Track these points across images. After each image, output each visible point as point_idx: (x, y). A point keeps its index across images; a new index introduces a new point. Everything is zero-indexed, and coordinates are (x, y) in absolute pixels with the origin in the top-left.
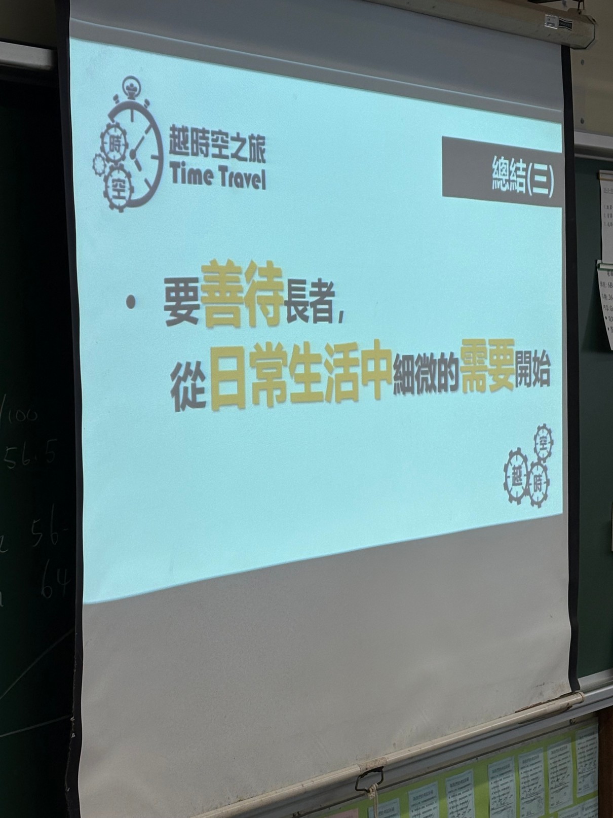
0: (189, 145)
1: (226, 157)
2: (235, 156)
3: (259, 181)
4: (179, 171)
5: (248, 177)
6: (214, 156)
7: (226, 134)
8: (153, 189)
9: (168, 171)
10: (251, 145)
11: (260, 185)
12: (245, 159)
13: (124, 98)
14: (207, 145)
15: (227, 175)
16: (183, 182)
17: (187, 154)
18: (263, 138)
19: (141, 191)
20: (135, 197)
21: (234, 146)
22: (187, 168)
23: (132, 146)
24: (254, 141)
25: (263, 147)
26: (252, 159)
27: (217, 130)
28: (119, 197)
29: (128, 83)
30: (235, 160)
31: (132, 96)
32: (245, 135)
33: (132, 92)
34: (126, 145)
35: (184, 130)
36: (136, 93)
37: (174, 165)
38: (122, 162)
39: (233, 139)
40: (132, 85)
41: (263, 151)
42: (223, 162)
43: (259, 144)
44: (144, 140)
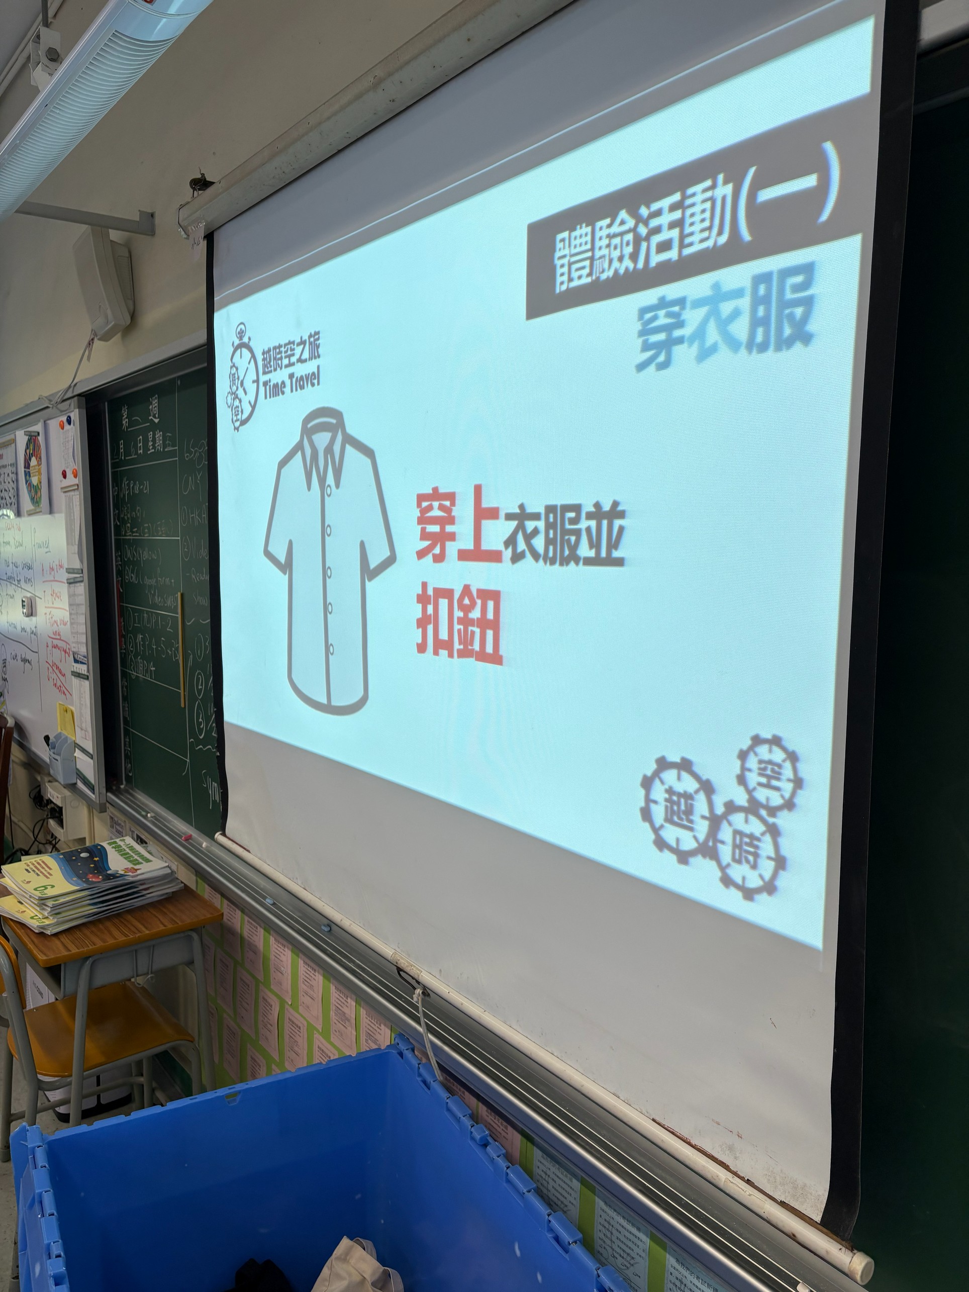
0: (272, 363)
1: (293, 364)
2: (300, 360)
3: (315, 379)
4: (268, 387)
5: (307, 377)
6: (286, 366)
7: (293, 343)
8: (253, 408)
9: (262, 389)
10: (310, 343)
11: (316, 381)
12: (305, 361)
13: (237, 342)
14: (281, 359)
15: (294, 380)
16: (270, 397)
17: (271, 372)
18: (317, 333)
19: (247, 410)
20: (245, 416)
21: (298, 350)
22: (272, 384)
23: (241, 378)
24: (312, 339)
25: (318, 342)
26: (311, 359)
27: (287, 341)
28: (237, 420)
29: (239, 329)
30: (299, 364)
31: (241, 338)
32: (306, 337)
33: (241, 335)
34: (238, 378)
35: (269, 350)
36: (244, 334)
37: (265, 384)
38: (237, 392)
39: (299, 344)
40: (241, 329)
41: (318, 347)
42: (290, 370)
43: (315, 340)
44: (248, 370)
